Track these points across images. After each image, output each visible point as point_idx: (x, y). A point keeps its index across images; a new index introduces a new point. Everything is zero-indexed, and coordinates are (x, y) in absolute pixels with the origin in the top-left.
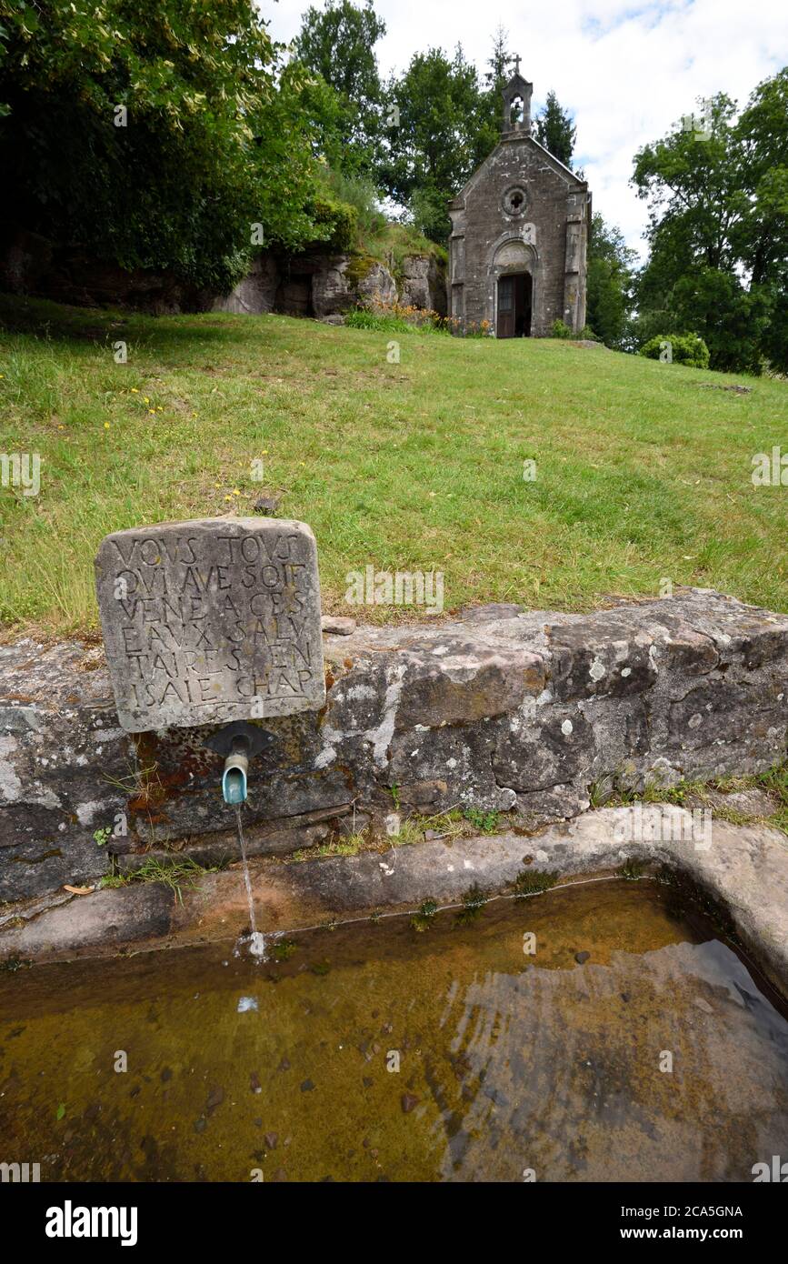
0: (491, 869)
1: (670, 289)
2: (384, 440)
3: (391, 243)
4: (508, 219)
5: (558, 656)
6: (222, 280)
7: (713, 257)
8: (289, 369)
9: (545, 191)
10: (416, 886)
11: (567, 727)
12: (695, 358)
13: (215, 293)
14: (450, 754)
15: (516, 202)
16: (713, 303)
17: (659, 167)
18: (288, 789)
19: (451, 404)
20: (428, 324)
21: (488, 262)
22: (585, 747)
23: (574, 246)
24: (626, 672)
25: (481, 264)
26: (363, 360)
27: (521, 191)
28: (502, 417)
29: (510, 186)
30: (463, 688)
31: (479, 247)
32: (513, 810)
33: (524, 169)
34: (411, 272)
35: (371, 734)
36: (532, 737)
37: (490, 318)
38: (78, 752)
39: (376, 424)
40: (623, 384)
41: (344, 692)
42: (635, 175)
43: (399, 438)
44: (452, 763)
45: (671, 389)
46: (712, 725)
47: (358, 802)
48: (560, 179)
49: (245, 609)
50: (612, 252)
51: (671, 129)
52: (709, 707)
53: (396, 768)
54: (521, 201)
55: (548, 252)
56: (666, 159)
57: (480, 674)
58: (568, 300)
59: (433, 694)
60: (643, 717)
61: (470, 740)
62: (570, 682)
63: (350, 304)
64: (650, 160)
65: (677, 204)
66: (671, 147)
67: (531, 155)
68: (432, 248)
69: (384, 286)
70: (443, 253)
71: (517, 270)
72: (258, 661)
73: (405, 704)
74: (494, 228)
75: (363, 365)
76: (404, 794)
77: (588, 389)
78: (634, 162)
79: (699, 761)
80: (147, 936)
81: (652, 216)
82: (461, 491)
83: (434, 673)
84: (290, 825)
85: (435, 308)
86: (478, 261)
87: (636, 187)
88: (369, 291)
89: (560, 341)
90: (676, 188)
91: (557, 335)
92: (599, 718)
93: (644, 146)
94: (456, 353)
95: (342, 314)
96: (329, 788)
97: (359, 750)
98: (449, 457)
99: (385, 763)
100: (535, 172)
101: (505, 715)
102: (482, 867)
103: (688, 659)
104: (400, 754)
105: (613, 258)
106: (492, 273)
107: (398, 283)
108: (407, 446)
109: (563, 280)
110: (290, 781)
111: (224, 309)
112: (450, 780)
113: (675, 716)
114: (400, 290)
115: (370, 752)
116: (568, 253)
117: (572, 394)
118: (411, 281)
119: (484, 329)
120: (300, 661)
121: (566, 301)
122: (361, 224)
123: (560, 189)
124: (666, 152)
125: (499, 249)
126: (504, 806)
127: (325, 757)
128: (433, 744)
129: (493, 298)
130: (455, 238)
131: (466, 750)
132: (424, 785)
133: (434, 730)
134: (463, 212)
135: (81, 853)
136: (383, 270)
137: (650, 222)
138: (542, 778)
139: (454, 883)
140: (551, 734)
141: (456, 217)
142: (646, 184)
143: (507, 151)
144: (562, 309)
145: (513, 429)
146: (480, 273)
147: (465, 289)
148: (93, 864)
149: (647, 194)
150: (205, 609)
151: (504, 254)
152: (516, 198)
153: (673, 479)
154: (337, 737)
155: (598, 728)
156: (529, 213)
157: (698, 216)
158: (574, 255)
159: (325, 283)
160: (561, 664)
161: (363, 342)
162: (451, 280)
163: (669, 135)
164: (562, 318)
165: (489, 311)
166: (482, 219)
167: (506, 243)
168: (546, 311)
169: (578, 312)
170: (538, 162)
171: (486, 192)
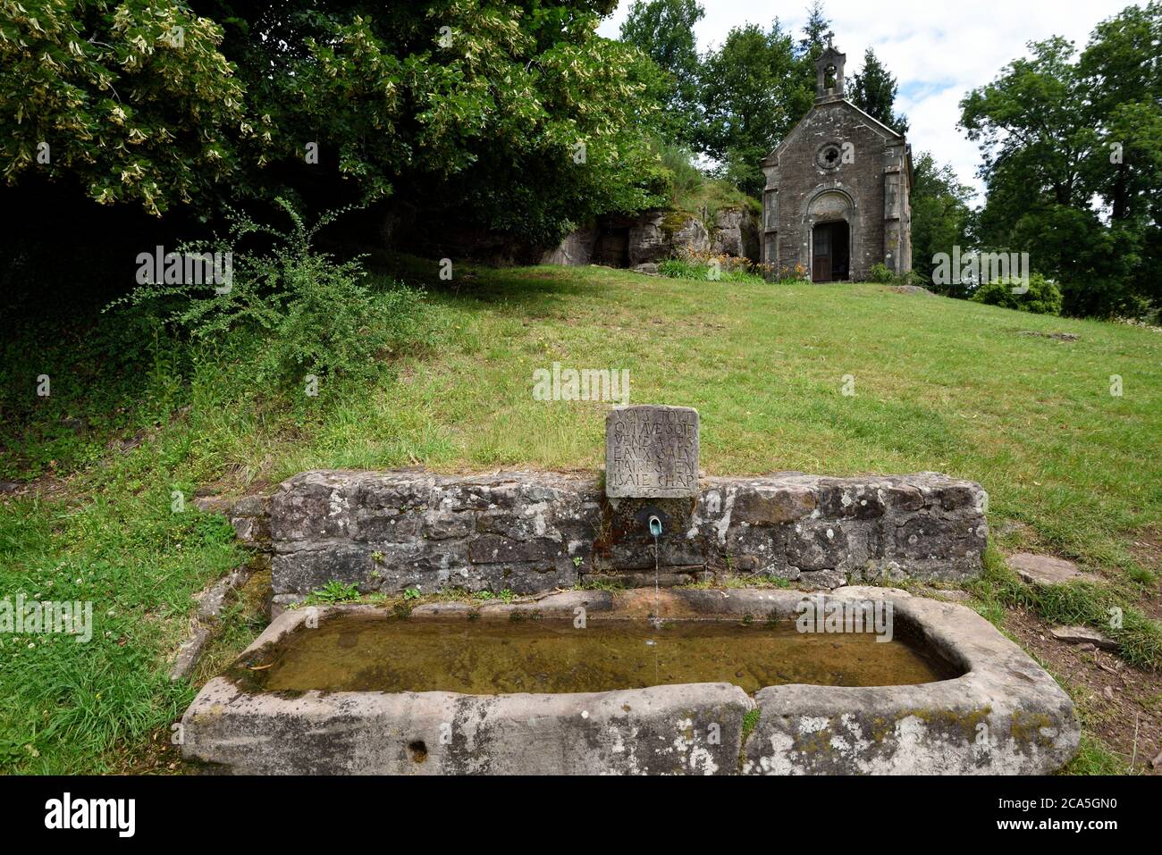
0: (784, 602)
1: (1013, 228)
2: (710, 376)
3: (705, 198)
4: (822, 173)
5: (822, 490)
6: (553, 235)
7: (1062, 194)
8: (623, 319)
9: (860, 146)
10: (741, 604)
11: (830, 533)
12: (1043, 300)
13: (545, 248)
14: (761, 542)
15: (831, 157)
16: (1065, 241)
17: (989, 110)
18: (672, 549)
19: (763, 350)
20: (740, 270)
21: (802, 211)
22: (842, 547)
23: (893, 194)
24: (864, 503)
25: (794, 214)
26: (683, 311)
27: (836, 147)
28: (808, 361)
29: (824, 143)
30: (768, 502)
31: (793, 198)
32: (798, 580)
33: (839, 128)
34: (723, 223)
35: (718, 523)
36: (809, 537)
37: (806, 263)
38: (576, 512)
39: (702, 364)
40: (937, 331)
41: (704, 497)
42: (963, 119)
43: (722, 375)
44: (762, 547)
45: (988, 336)
46: (925, 544)
47: (708, 564)
48: (877, 135)
49: (667, 443)
50: (945, 190)
51: (1000, 73)
52: (921, 532)
53: (730, 546)
54: (835, 156)
55: (866, 201)
56: (997, 102)
57: (778, 495)
58: (889, 245)
59: (752, 504)
60: (879, 532)
61: (772, 535)
62: (831, 506)
63: (666, 251)
64: (978, 104)
65: (1013, 144)
66: (1003, 89)
67: (845, 115)
68: (745, 200)
69: (697, 236)
70: (756, 203)
71: (833, 218)
72: (669, 469)
73: (736, 508)
74: (808, 182)
75: (683, 315)
76: (733, 561)
77: (896, 336)
78: (960, 107)
79: (919, 567)
80: (601, 610)
81: (985, 156)
82: (770, 412)
83: (752, 492)
84: (672, 570)
85: (747, 255)
86: (792, 211)
87: (965, 131)
88: (683, 242)
89: (879, 286)
90: (1011, 128)
91: (878, 279)
92: (851, 531)
93: (971, 92)
94: (767, 301)
95: (656, 262)
96: (693, 552)
97: (711, 531)
98: (761, 390)
99: (724, 542)
100: (850, 130)
101: (792, 522)
102: (779, 599)
103: (905, 500)
104: (733, 537)
105: (945, 195)
106: (806, 221)
107: (711, 232)
108: (728, 381)
109: (883, 226)
110: (673, 544)
111: (551, 261)
112: (760, 557)
113: (899, 535)
114: (712, 240)
115: (716, 534)
116: (886, 201)
117: (879, 341)
118: (724, 231)
119: (799, 274)
120: (688, 471)
121: (887, 246)
122: (676, 184)
123: (875, 143)
124: (996, 95)
125: (813, 199)
126: (792, 577)
127: (692, 533)
128: (750, 534)
129: (808, 244)
130: (767, 191)
131: (770, 541)
132: (745, 557)
133: (752, 526)
134: (776, 168)
135: (565, 571)
136: (698, 222)
137: (984, 162)
138: (815, 562)
139: (763, 607)
140: (821, 537)
141: (769, 172)
142: (977, 126)
143: (821, 113)
144: (883, 253)
145: (814, 371)
146: (794, 221)
147: (779, 237)
148: (570, 577)
149: (978, 135)
150: (649, 442)
151: (819, 204)
152: (830, 153)
153: (952, 413)
154: (699, 522)
155: (850, 538)
156: (844, 166)
157: (1039, 153)
158: (893, 203)
159: (641, 236)
160: (825, 495)
161: (678, 292)
162: (764, 227)
163: (999, 79)
164: (883, 262)
165: (803, 256)
166: (796, 173)
167: (821, 194)
168: (865, 255)
169: (901, 257)
170: (852, 121)
171: (800, 150)
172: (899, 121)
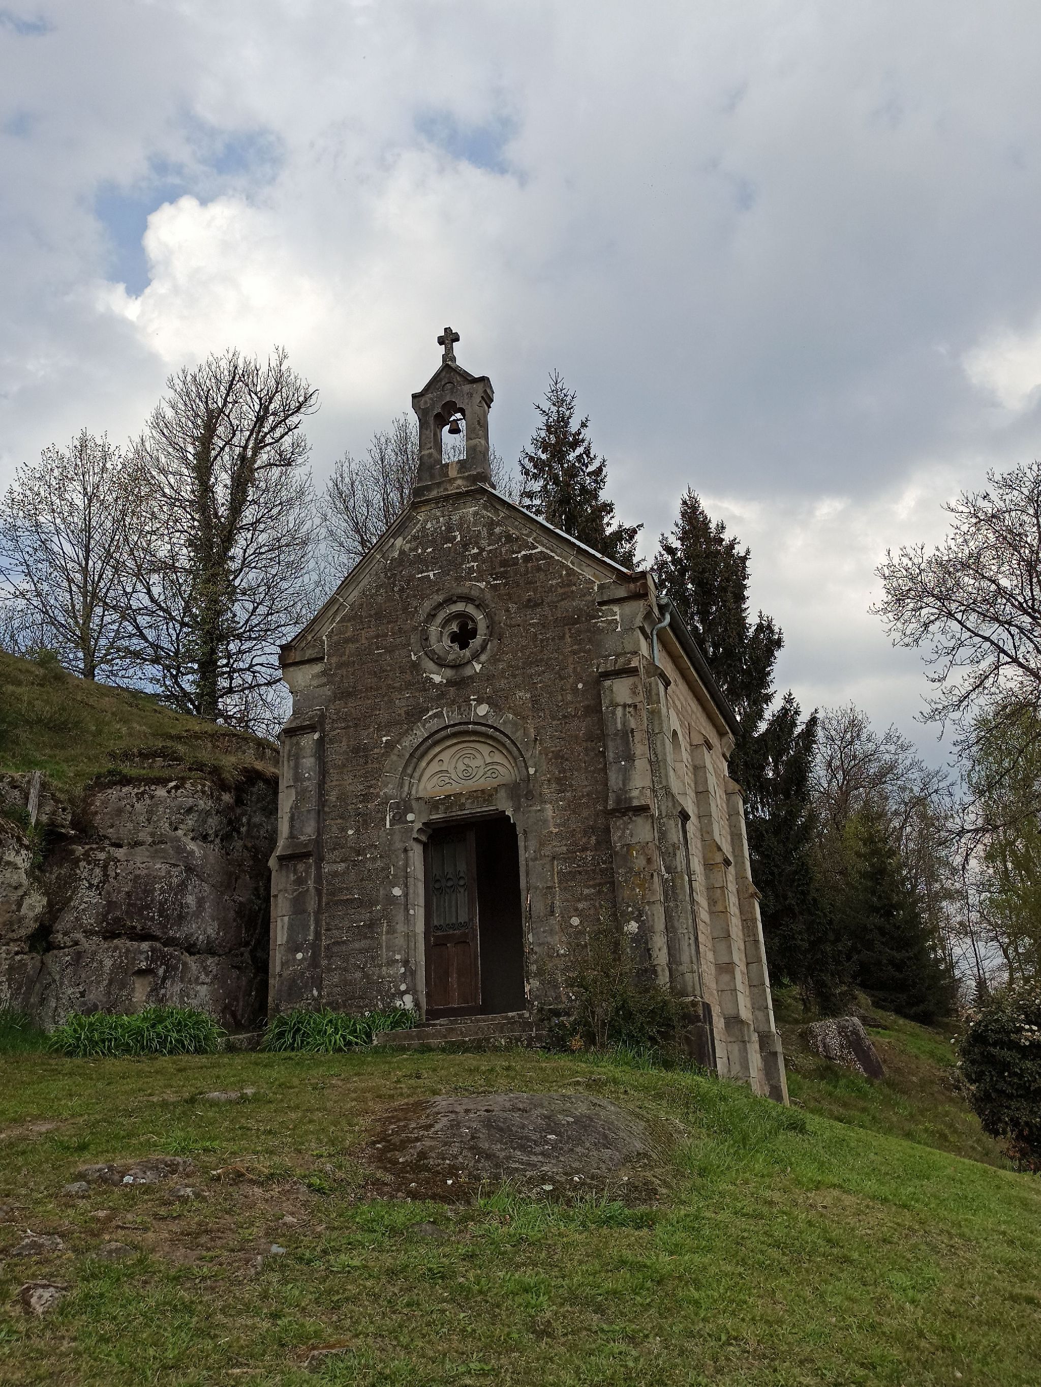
4: (437, 679)
9: (532, 604)
15: (463, 637)
21: (389, 790)
23: (626, 734)
25: (365, 797)
27: (471, 609)
29: (440, 598)
31: (359, 751)
33: (475, 558)
48: (571, 572)
54: (473, 634)
55: (556, 756)
58: (630, 892)
67: (491, 525)
71: (472, 809)
74: (401, 703)
100: (504, 563)
106: (399, 818)
109: (609, 834)
116: (611, 755)
121: (626, 894)
123: (572, 595)
125: (419, 753)
129: (407, 891)
130: (290, 733)
134: (317, 668)
143: (429, 521)
144: (617, 917)
146: (365, 821)
147: (322, 872)
151: (435, 767)
152: (463, 626)
156: (494, 659)
162: (276, 844)
164: (619, 946)
165: (391, 931)
166: (370, 681)
167: (434, 740)
168: (565, 925)
169: (670, 928)
170: (509, 538)
171: (378, 616)
172: (760, 628)
